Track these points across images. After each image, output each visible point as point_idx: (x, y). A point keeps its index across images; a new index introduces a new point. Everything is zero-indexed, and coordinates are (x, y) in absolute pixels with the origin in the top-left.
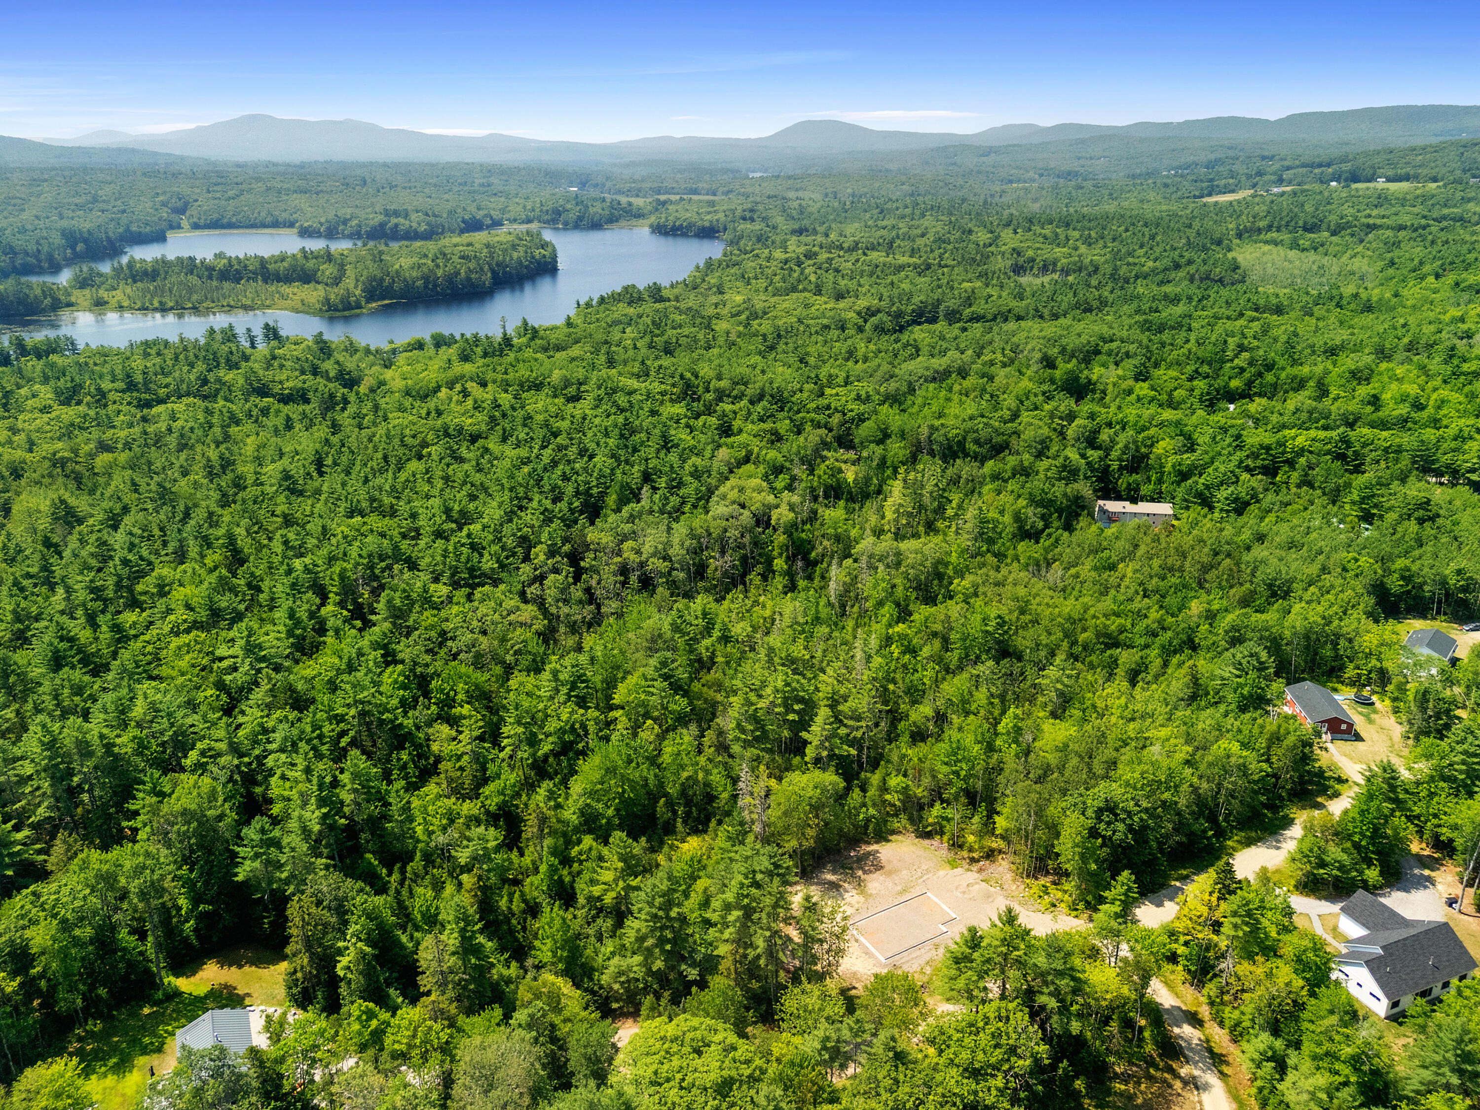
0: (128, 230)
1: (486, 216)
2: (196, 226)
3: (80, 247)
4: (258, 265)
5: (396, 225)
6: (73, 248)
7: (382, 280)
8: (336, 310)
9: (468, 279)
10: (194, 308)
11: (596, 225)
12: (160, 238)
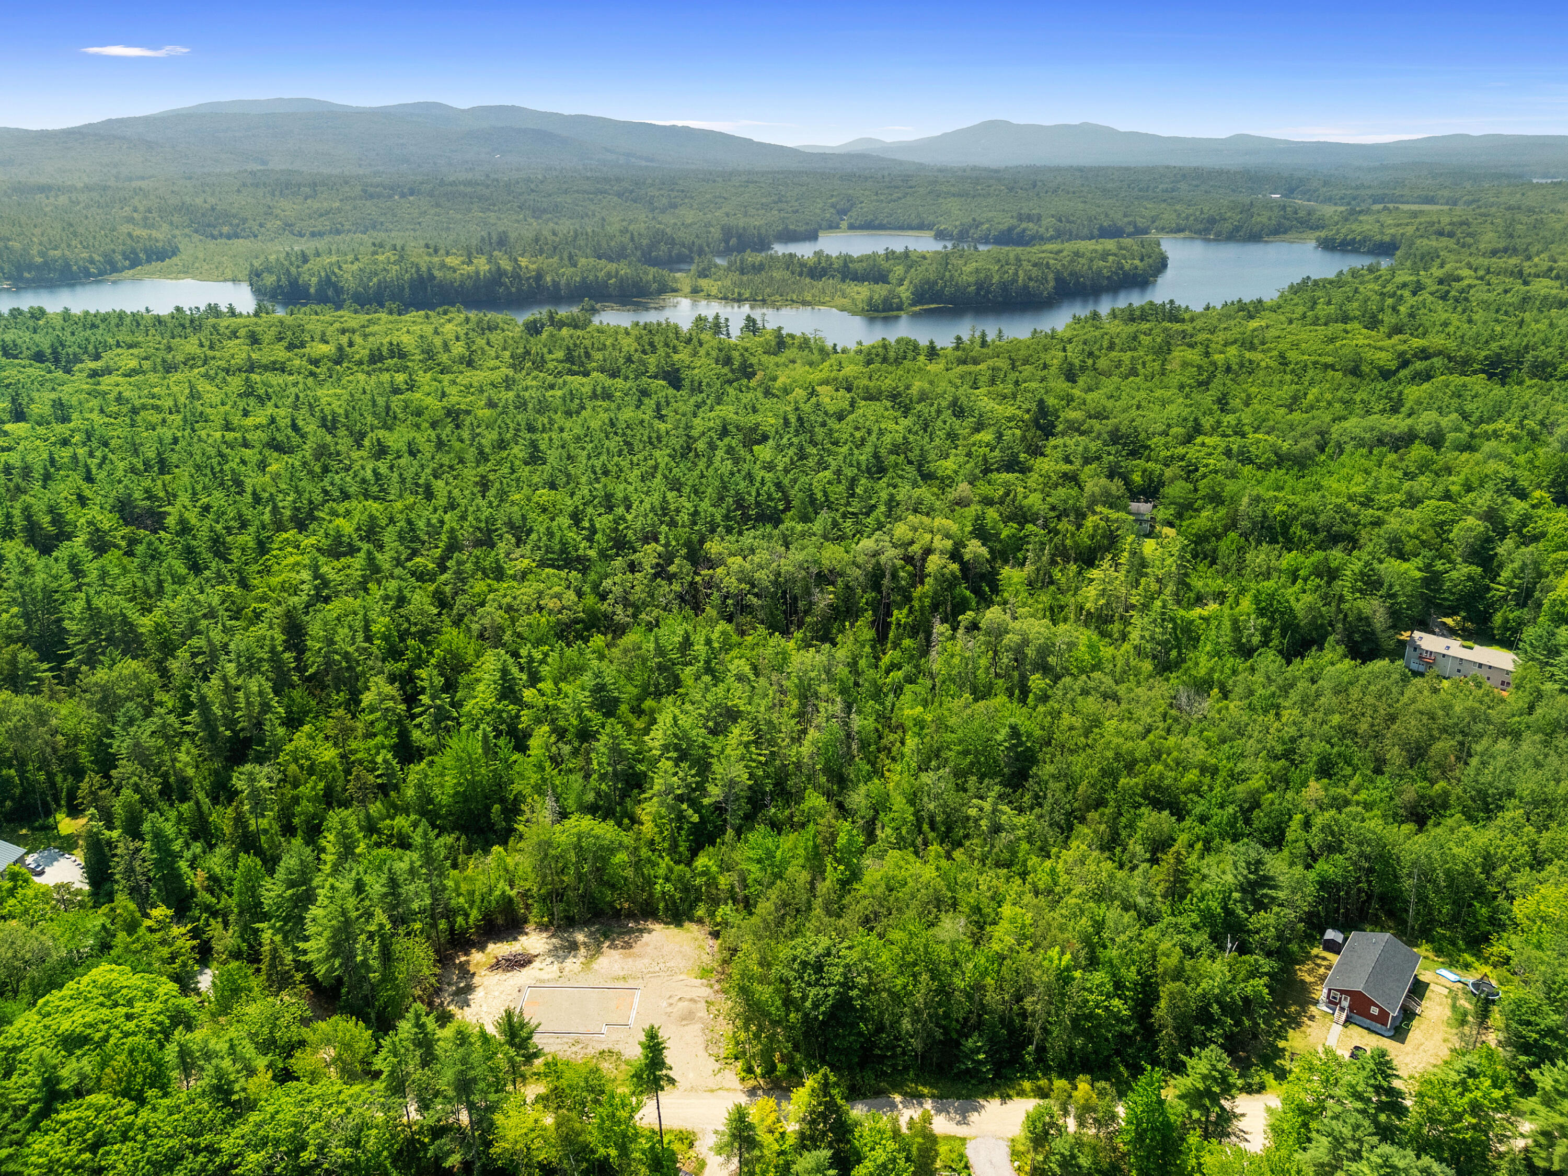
0: (786, 228)
1: (1129, 223)
2: (852, 227)
3: (733, 241)
4: (841, 263)
5: (1024, 230)
6: (727, 242)
7: (936, 283)
8: (877, 310)
9: (1026, 287)
10: (764, 301)
11: (1255, 237)
12: (812, 236)
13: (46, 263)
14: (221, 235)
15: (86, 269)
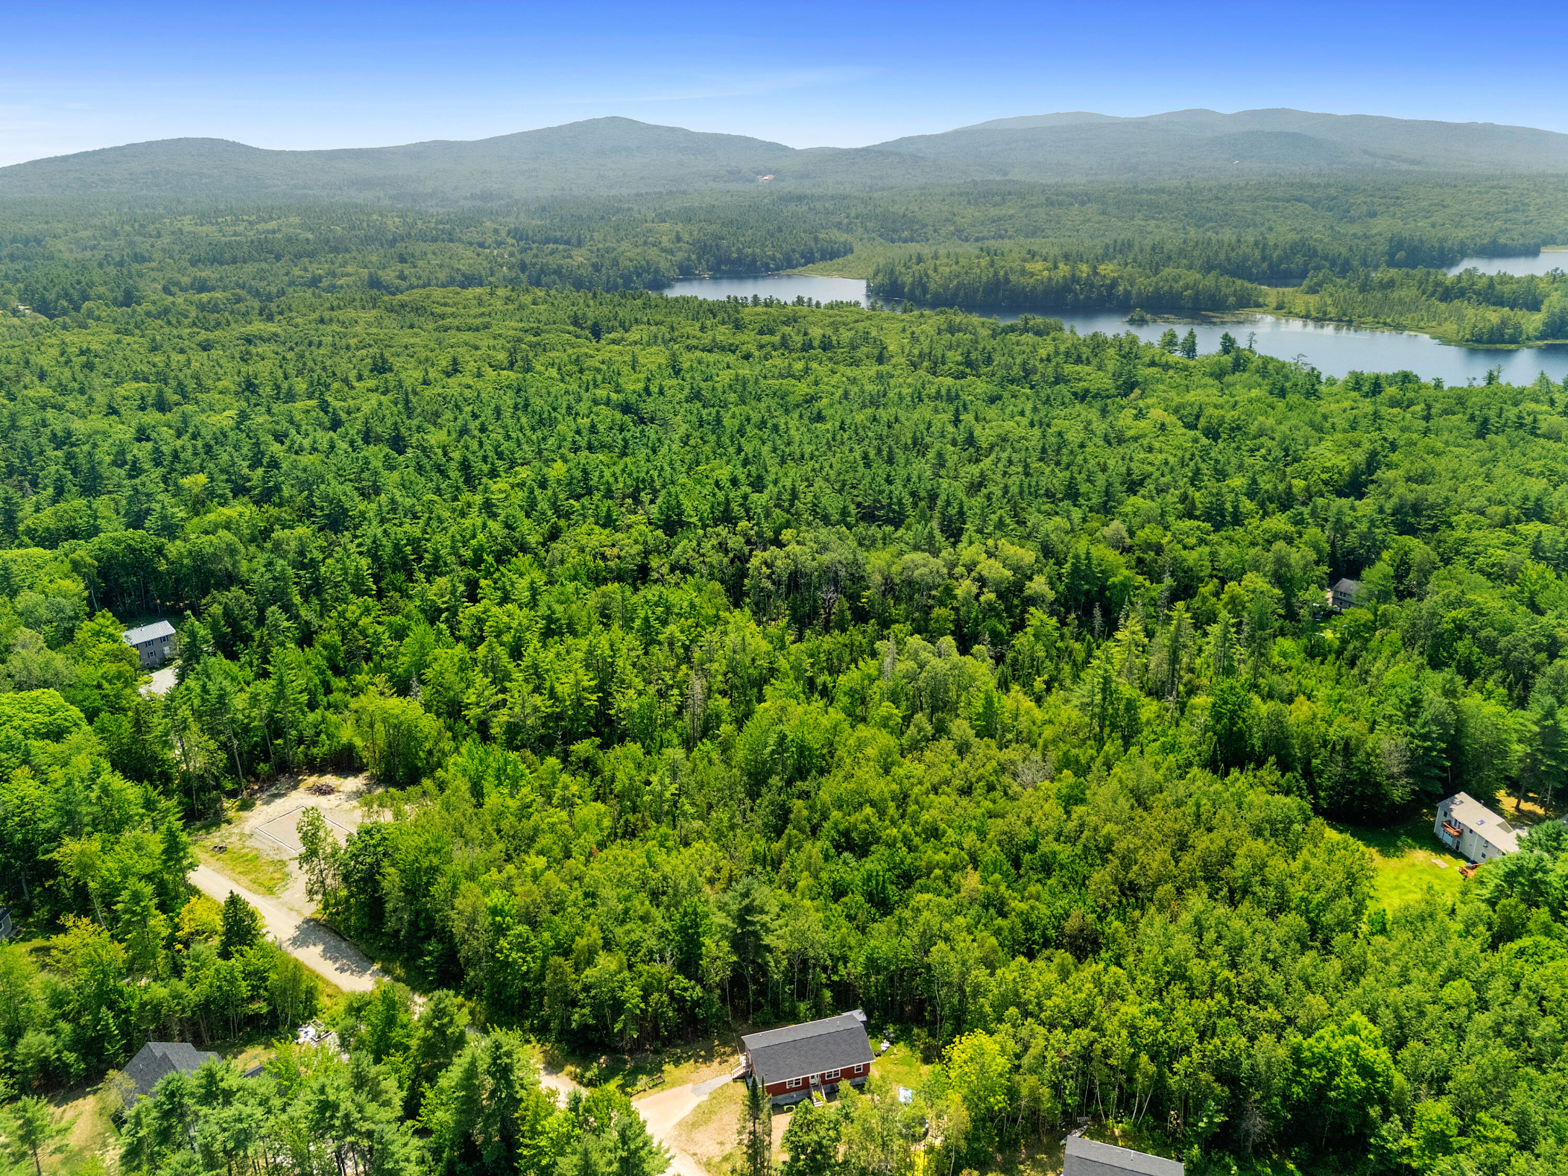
12: (1531, 251)
13: (739, 259)
14: (900, 239)
15: (767, 264)
